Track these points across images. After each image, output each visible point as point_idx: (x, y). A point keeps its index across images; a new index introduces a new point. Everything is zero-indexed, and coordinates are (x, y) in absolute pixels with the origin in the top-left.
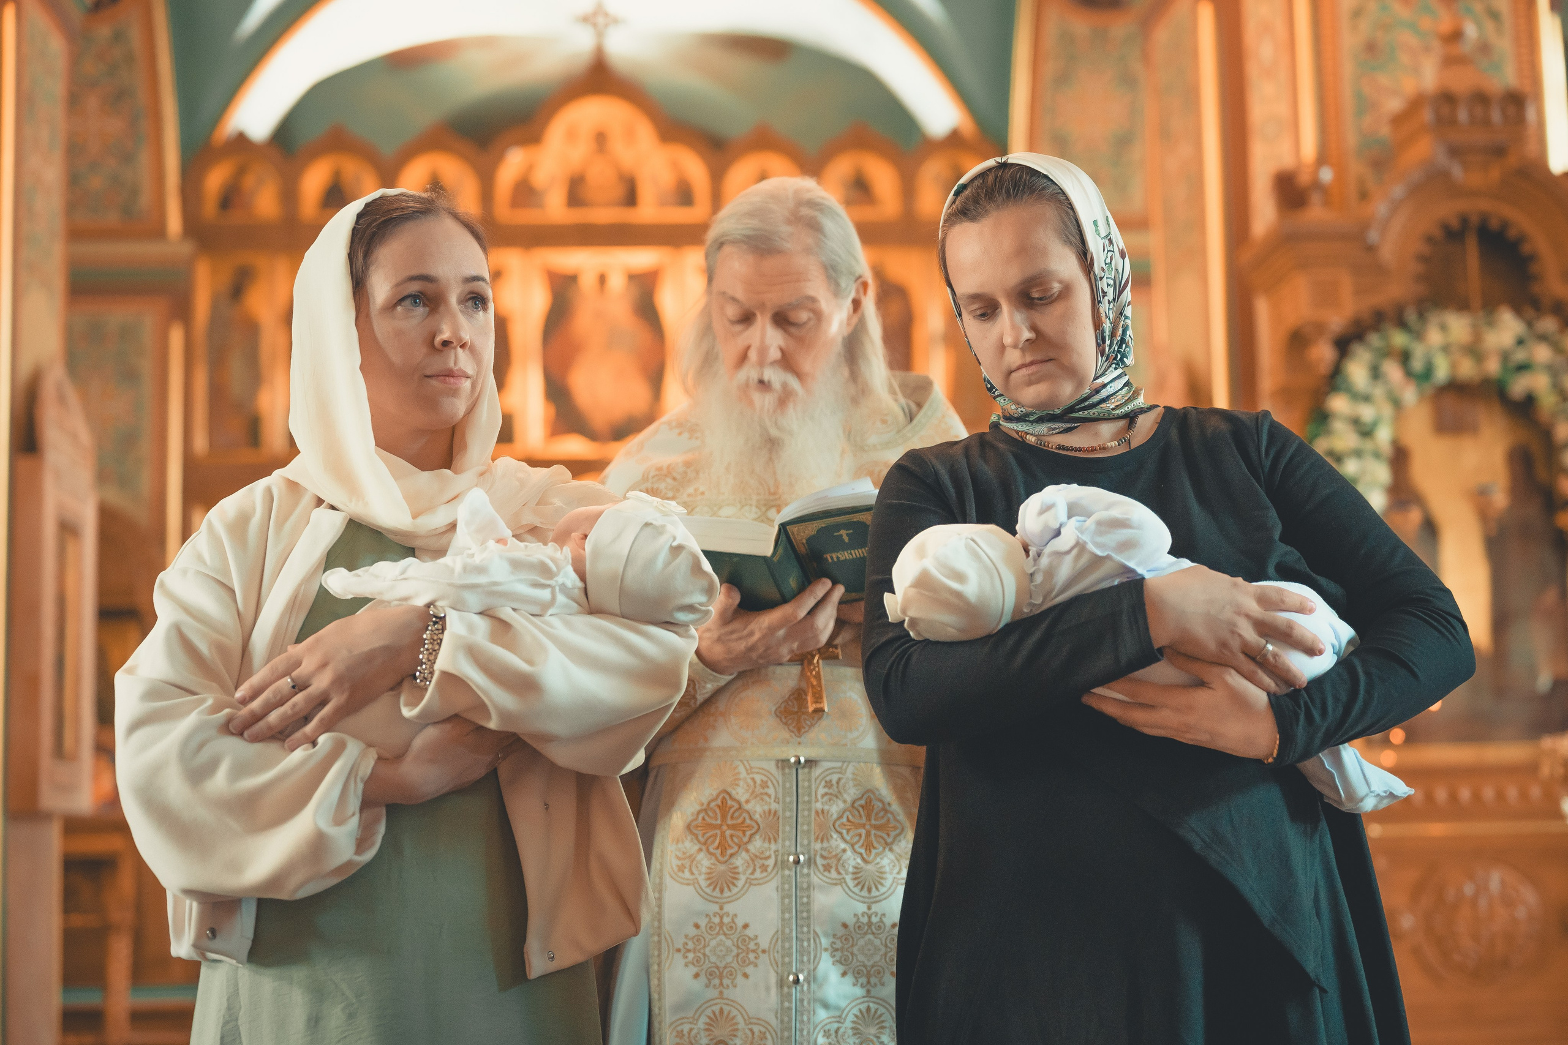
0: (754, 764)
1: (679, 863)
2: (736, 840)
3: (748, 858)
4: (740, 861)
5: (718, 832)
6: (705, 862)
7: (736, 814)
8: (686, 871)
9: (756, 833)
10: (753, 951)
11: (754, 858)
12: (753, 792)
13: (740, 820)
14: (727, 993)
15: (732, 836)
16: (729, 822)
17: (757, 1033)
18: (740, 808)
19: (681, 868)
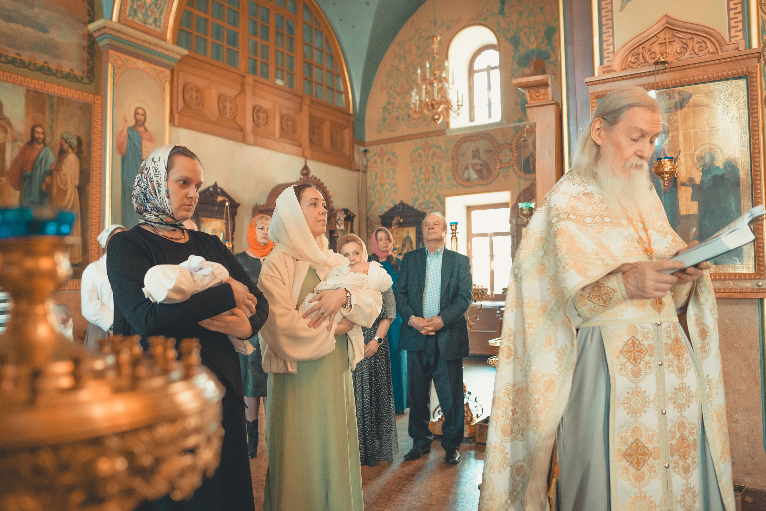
0: (643, 325)
1: (620, 367)
2: (639, 356)
3: (644, 364)
4: (642, 365)
5: (633, 353)
6: (630, 366)
7: (639, 346)
8: (623, 370)
9: (646, 353)
10: (648, 402)
11: (647, 363)
12: (644, 336)
13: (640, 348)
14: (638, 419)
15: (638, 355)
16: (636, 349)
17: (650, 435)
18: (640, 343)
19: (621, 369)
